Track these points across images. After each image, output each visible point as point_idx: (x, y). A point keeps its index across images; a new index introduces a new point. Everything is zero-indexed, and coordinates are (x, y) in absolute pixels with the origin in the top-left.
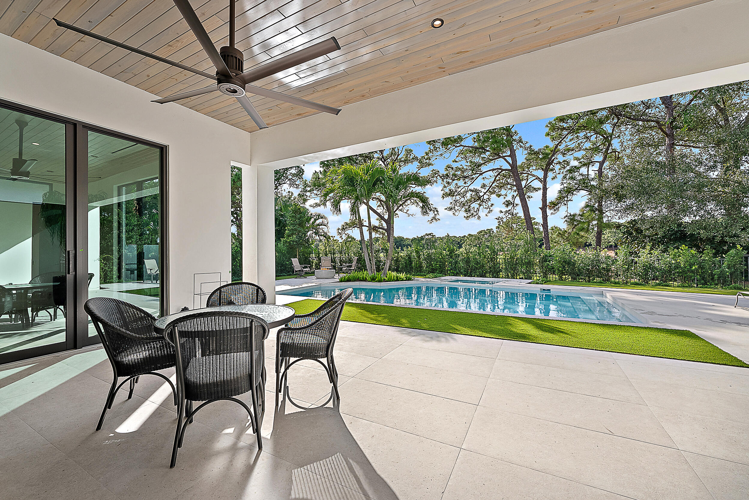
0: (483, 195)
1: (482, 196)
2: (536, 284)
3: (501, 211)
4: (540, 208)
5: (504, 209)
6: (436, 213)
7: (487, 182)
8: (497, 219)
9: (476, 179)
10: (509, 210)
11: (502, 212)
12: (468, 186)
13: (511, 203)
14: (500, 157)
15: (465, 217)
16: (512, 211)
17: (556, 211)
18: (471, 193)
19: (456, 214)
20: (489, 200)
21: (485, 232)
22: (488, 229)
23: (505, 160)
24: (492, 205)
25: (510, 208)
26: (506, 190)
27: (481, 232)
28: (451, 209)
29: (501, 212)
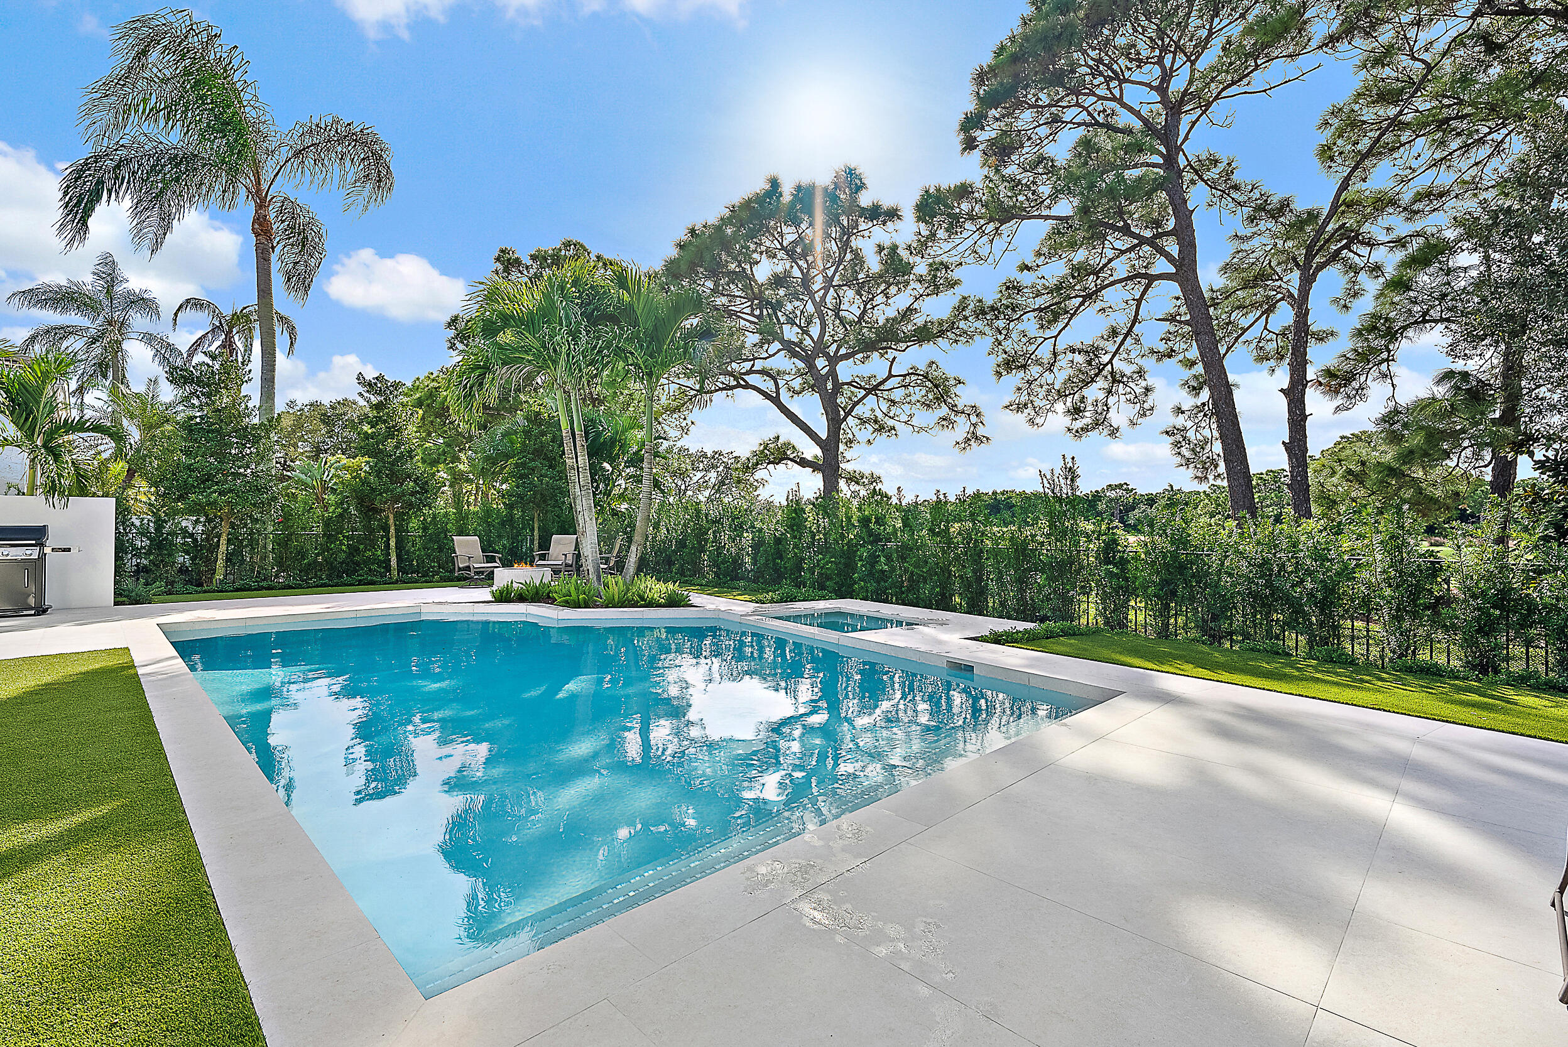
0: (1110, 362)
6: (974, 419)
8: (1167, 433)
11: (1183, 412)
12: (1056, 337)
18: (1070, 356)
19: (1038, 420)
28: (1020, 407)
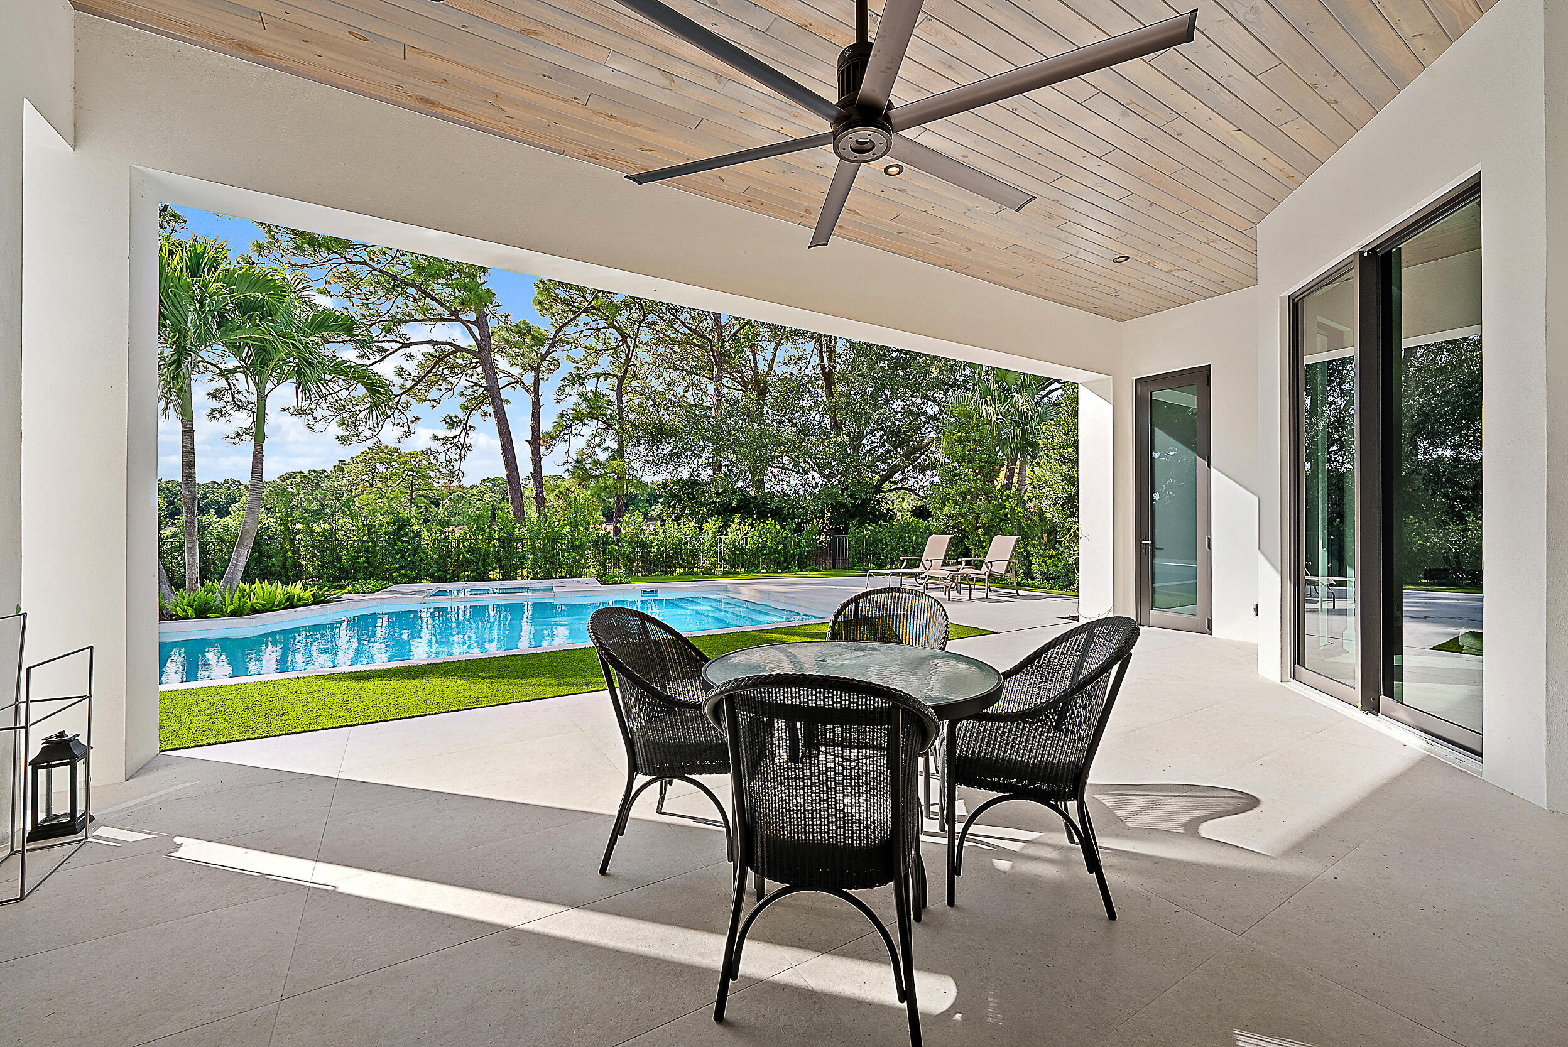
0: (400, 395)
1: (396, 396)
2: (620, 583)
3: (435, 436)
4: (527, 441)
5: (443, 432)
7: (411, 367)
9: (390, 354)
10: (455, 437)
11: (438, 440)
13: (461, 422)
14: (459, 320)
15: (338, 438)
16: (462, 440)
17: (549, 451)
20: (407, 407)
21: (305, 477)
22: (314, 471)
23: (469, 329)
24: (417, 419)
25: (456, 432)
26: (440, 390)
27: (291, 475)
29: (436, 438)
